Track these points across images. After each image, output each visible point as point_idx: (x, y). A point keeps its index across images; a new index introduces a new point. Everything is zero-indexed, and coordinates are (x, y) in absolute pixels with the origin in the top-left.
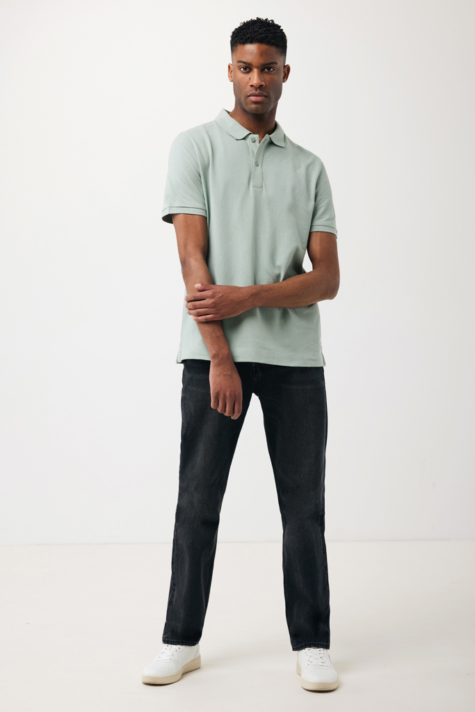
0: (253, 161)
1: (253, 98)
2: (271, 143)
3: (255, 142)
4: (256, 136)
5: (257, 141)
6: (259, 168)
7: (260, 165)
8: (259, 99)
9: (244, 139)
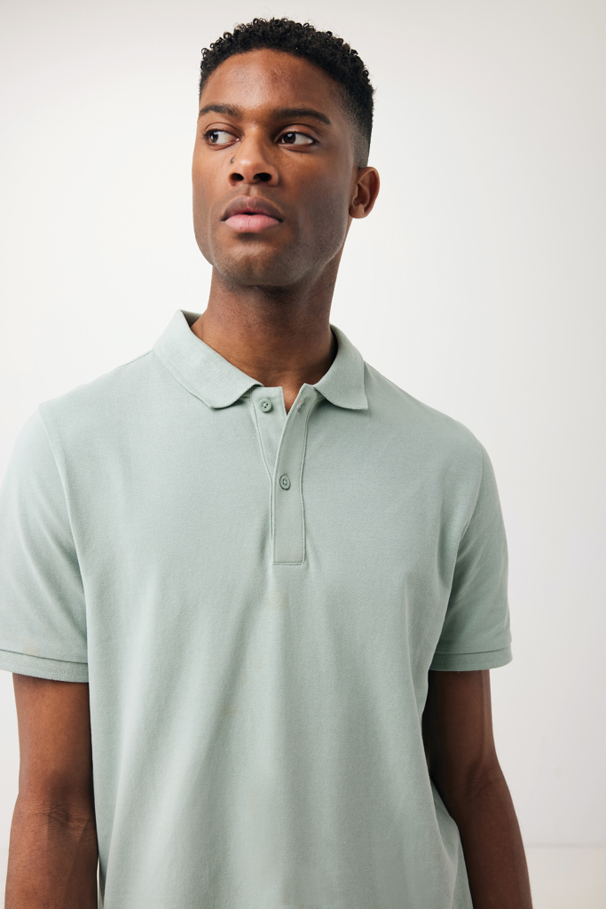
0: (271, 474)
1: (239, 223)
2: (324, 404)
3: (271, 410)
4: (275, 393)
5: (280, 409)
6: (293, 494)
7: (295, 483)
8: (254, 223)
9: (239, 402)
